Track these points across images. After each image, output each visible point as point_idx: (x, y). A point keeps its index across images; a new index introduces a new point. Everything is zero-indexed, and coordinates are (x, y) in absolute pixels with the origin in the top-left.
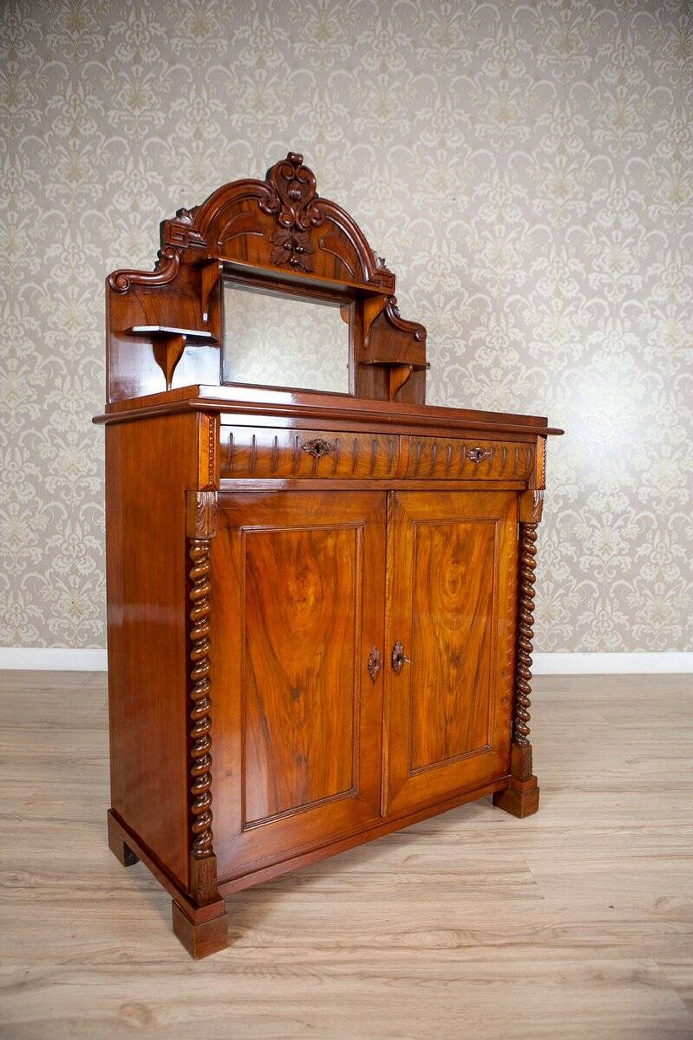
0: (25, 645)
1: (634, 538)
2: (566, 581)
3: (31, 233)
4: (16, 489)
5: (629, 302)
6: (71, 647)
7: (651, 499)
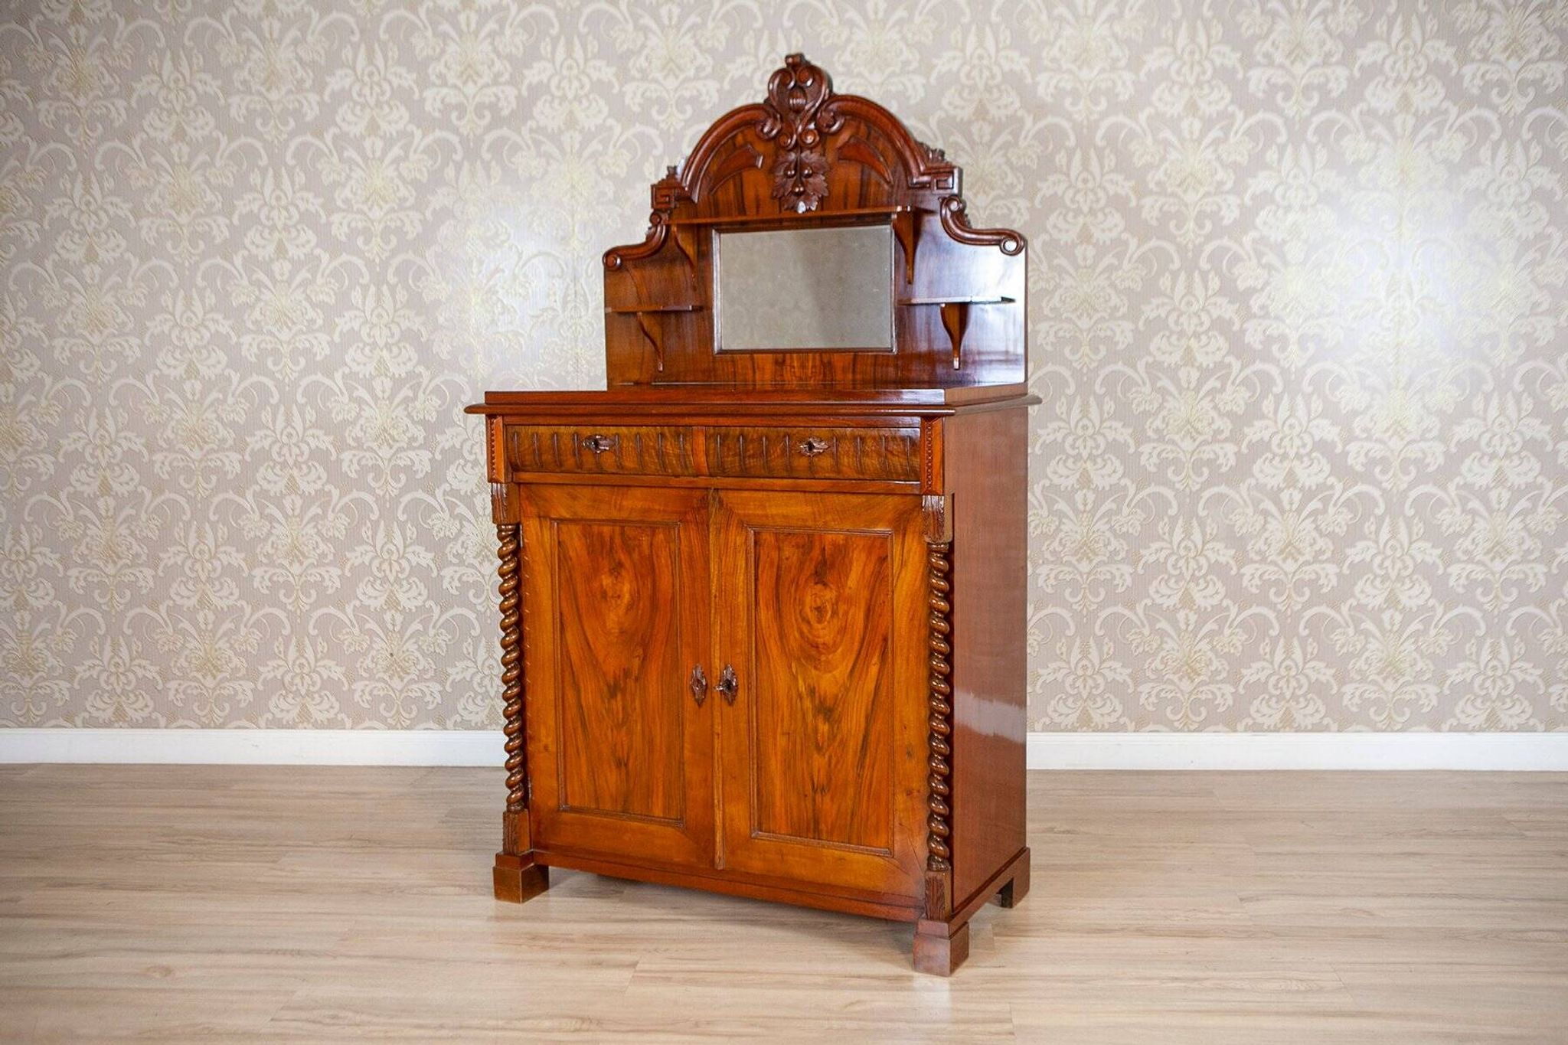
0: (318, 726)
1: (1341, 531)
2: (1218, 608)
3: (301, 53)
4: (295, 472)
5: (1324, 116)
6: (391, 727)
7: (1371, 462)
